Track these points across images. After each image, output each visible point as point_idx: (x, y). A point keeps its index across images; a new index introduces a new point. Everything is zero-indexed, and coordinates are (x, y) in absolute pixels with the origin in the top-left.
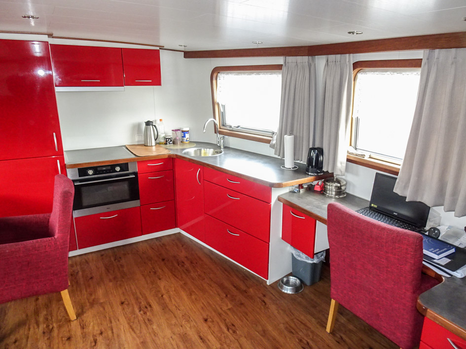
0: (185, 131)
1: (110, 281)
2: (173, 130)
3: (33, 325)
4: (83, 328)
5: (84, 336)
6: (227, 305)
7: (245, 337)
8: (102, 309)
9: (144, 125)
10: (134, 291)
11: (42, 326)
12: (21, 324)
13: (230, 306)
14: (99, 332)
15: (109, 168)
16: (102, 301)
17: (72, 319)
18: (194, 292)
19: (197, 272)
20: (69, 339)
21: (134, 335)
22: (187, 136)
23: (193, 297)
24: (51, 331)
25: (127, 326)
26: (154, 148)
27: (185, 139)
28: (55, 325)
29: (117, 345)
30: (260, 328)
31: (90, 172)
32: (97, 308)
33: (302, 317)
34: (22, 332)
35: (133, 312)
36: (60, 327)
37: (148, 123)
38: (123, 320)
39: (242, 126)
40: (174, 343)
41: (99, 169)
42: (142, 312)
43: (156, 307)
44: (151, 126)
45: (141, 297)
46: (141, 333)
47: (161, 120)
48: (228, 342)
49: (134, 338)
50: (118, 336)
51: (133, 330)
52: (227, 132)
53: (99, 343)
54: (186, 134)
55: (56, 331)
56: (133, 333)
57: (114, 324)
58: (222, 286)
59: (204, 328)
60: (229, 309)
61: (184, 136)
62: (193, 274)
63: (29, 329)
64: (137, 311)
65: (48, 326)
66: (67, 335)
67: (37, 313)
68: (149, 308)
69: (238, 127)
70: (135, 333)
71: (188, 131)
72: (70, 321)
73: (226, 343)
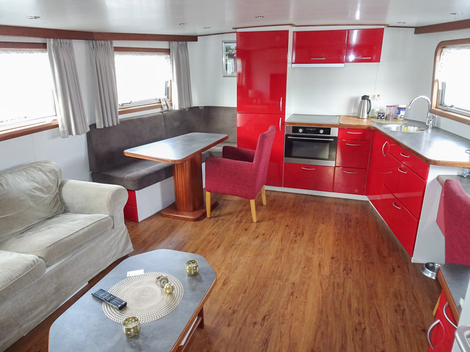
0: (400, 108)
1: (290, 212)
2: (387, 106)
3: (235, 216)
4: (256, 228)
5: (254, 231)
6: (359, 258)
7: (353, 280)
8: (273, 224)
9: (360, 99)
10: (300, 222)
11: (238, 219)
12: (230, 214)
13: (360, 259)
14: (263, 234)
15: (315, 129)
16: (276, 220)
17: (254, 221)
18: (340, 240)
19: (357, 229)
20: (246, 229)
21: (280, 244)
22: (402, 113)
23: (337, 243)
24: (241, 222)
25: (280, 237)
26: (365, 120)
27: (399, 116)
28: (244, 221)
29: (267, 244)
30: (371, 282)
31: (301, 130)
32: (271, 222)
33: (420, 295)
34: (229, 217)
35: (289, 233)
36: (246, 222)
37: (364, 98)
38: (280, 234)
39: (456, 105)
40: (300, 258)
41: (307, 129)
42: (295, 235)
43: (306, 237)
44: (366, 100)
45: (301, 227)
46: (285, 244)
47: (378, 96)
48: (337, 276)
49: (279, 245)
50: (271, 240)
51: (282, 241)
52: (439, 112)
53: (258, 238)
54: (401, 111)
55: (243, 223)
56: (280, 242)
57: (274, 234)
58: (367, 246)
59: (327, 261)
60: (358, 261)
61: (399, 113)
62: (351, 230)
63: (232, 217)
64: (293, 233)
65: (241, 220)
66: (247, 228)
67: (240, 212)
68: (301, 235)
69: (452, 106)
70: (282, 243)
71: (404, 108)
72: (252, 222)
73: (334, 275)
